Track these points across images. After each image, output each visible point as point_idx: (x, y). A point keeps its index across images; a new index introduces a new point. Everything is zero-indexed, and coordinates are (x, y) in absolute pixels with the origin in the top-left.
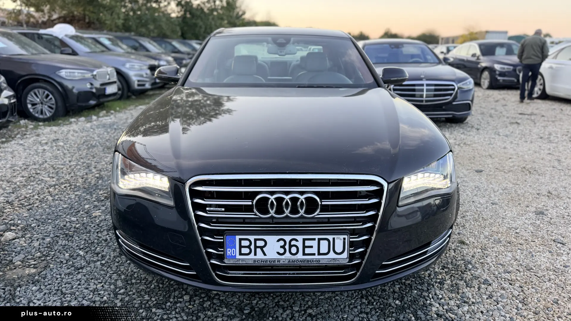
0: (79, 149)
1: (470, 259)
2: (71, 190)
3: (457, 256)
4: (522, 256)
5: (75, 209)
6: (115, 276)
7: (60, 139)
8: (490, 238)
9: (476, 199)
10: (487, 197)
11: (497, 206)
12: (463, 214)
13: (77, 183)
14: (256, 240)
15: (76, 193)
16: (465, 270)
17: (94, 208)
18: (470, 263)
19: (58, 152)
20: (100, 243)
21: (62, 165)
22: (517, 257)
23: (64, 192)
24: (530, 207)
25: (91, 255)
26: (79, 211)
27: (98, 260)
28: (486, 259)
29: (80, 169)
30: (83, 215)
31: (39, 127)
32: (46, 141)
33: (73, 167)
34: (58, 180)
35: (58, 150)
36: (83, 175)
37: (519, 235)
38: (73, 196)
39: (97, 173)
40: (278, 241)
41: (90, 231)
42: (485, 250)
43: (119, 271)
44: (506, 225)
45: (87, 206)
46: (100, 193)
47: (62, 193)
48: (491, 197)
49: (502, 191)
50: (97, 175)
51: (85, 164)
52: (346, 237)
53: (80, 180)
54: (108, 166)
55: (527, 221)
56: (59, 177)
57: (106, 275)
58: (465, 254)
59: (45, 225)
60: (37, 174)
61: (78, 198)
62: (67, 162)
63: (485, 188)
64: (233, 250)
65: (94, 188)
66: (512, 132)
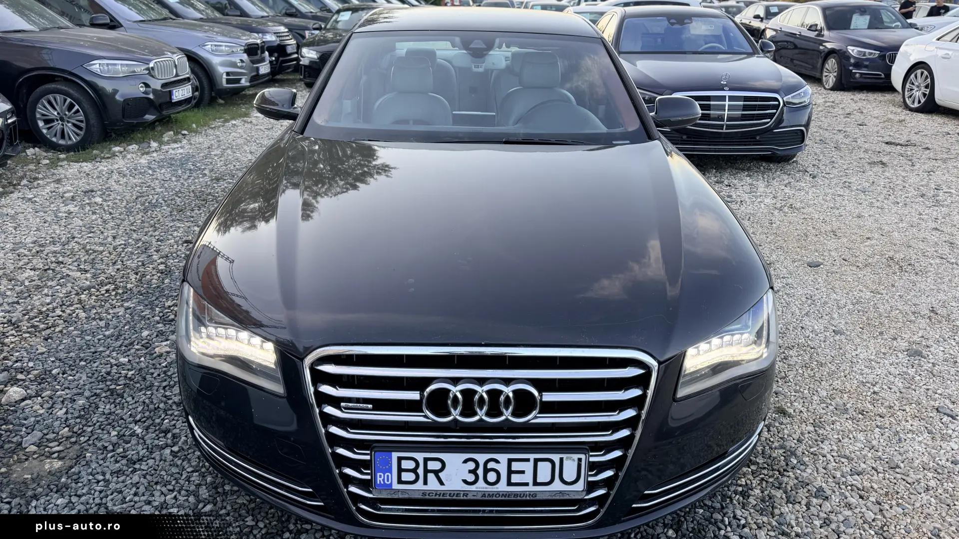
0: (129, 212)
1: (793, 445)
2: (118, 297)
3: (772, 439)
4: (882, 441)
5: (125, 339)
6: (195, 477)
7: (95, 189)
8: (829, 401)
9: (808, 323)
10: (827, 317)
11: (843, 337)
12: (784, 353)
13: (127, 283)
14: (426, 460)
15: (126, 304)
16: (785, 467)
17: (157, 336)
18: (793, 454)
19: (94, 217)
20: (170, 410)
21: (101, 244)
22: (874, 443)
23: (106, 301)
24: (899, 340)
25: (154, 435)
26: (132, 344)
27: (167, 446)
28: (822, 445)
29: (132, 253)
30: (139, 352)
31: (60, 164)
32: (72, 194)
33: (119, 250)
34: (95, 276)
35: (94, 213)
36: (138, 267)
37: (878, 397)
38: (121, 311)
39: (162, 263)
40: (466, 461)
41: (152, 385)
42: (820, 427)
43: (202, 467)
44: (857, 377)
45: (145, 333)
46: (167, 304)
47: (103, 303)
48: (833, 319)
49: (851, 307)
50: (162, 267)
51: (140, 244)
52: (583, 456)
53: (133, 277)
54: (179, 248)
55: (892, 369)
56: (96, 269)
57: (182, 475)
58: (786, 436)
59: (75, 372)
60: (59, 263)
61: (130, 315)
62: (110, 239)
63: (823, 300)
64: (388, 476)
65: (157, 294)
66: (873, 182)
